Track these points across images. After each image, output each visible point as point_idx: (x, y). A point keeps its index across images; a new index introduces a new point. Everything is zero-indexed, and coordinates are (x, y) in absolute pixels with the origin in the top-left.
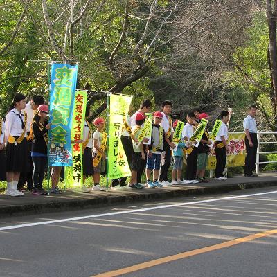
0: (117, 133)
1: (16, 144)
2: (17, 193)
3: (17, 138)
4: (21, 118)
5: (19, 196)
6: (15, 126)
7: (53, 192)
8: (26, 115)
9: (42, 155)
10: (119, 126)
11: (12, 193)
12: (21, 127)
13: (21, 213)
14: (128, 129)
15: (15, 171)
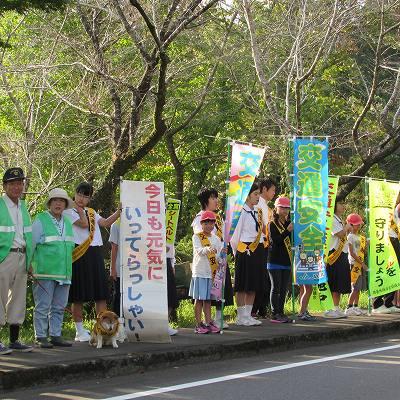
0: (380, 233)
1: (249, 253)
2: (253, 321)
3: (248, 244)
4: (254, 216)
5: (255, 325)
6: (246, 228)
7: (305, 319)
8: (261, 212)
9: (283, 267)
10: (383, 223)
11: (245, 322)
12: (255, 228)
13: (270, 350)
14: (394, 227)
15: (248, 291)
